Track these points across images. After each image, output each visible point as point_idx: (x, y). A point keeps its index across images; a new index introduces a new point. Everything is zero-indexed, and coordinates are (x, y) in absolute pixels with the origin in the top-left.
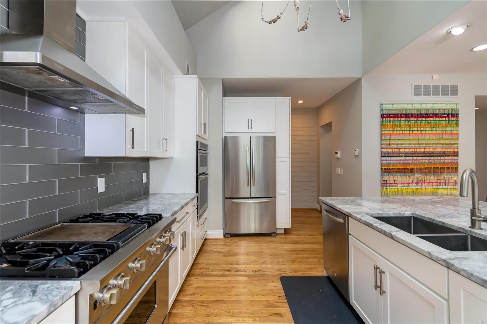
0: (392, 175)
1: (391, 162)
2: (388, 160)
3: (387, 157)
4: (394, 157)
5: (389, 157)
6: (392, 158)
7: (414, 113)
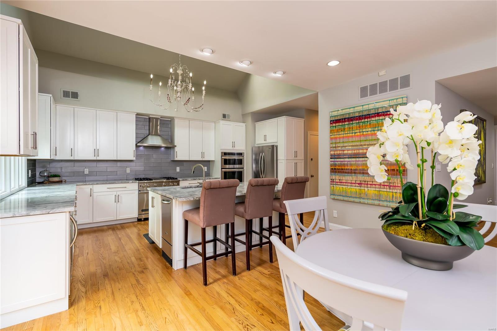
0: (338, 175)
1: (337, 163)
2: (335, 161)
3: (334, 158)
4: (339, 158)
5: (335, 158)
6: (338, 160)
7: (356, 116)
